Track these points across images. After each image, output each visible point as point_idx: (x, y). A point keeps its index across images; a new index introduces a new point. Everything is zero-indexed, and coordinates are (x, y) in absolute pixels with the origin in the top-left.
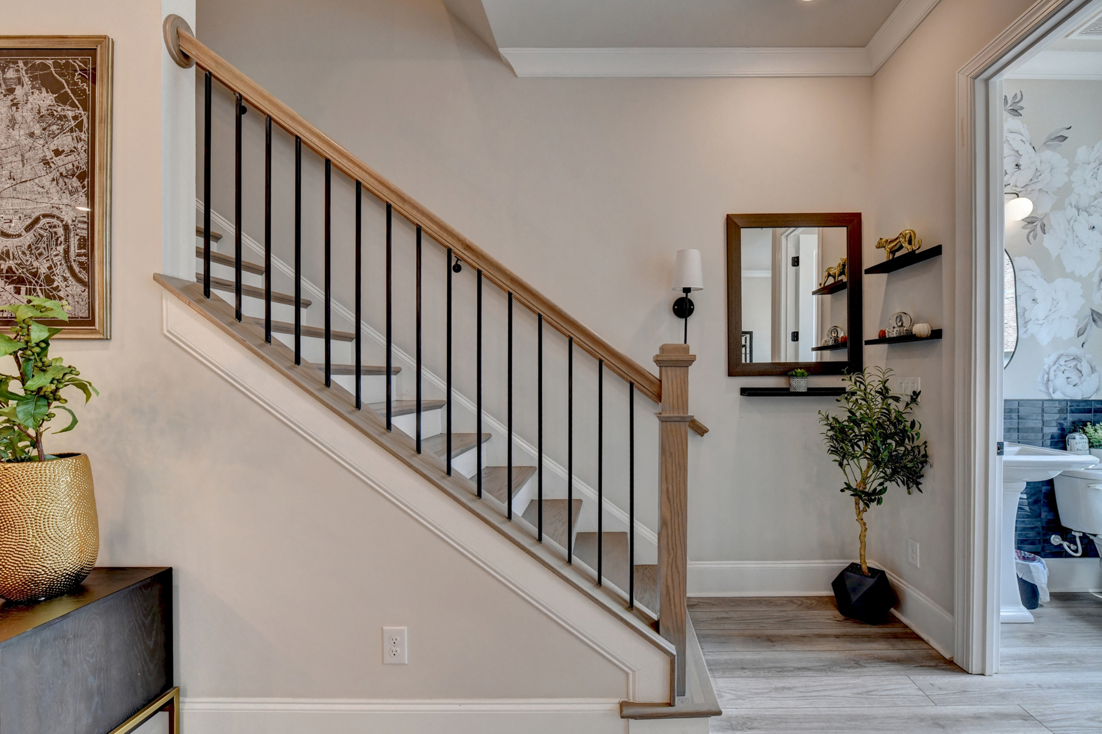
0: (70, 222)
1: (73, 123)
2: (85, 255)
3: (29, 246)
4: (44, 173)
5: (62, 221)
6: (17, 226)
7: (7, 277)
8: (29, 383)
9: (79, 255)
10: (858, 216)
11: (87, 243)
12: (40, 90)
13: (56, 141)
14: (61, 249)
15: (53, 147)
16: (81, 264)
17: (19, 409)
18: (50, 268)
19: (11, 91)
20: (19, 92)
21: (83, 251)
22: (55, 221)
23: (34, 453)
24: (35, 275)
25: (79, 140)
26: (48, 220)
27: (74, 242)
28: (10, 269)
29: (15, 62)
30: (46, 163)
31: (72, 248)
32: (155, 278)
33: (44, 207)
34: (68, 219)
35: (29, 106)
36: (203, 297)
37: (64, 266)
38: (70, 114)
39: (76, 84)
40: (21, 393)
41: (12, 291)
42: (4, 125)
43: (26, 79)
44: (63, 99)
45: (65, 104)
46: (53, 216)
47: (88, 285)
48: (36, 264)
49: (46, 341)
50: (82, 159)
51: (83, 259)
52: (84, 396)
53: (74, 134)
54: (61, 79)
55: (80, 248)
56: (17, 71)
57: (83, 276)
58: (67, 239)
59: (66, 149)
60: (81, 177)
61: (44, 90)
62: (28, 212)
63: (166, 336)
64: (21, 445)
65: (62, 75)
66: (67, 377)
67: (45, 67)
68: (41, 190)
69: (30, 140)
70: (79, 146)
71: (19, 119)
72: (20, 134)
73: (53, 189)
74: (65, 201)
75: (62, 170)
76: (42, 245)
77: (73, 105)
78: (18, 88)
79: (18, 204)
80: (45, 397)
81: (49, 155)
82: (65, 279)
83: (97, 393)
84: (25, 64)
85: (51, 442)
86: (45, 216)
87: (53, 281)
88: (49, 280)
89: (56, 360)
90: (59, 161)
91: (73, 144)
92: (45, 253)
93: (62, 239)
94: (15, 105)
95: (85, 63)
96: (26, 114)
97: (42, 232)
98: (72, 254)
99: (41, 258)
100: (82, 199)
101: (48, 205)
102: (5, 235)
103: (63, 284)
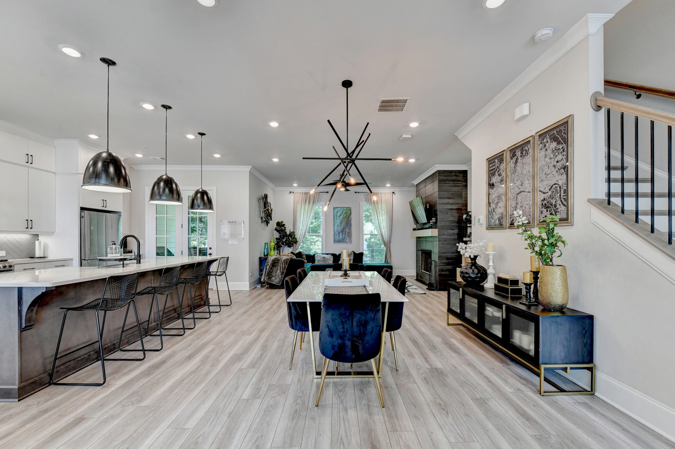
0: (561, 185)
1: (562, 150)
2: (565, 196)
3: (550, 196)
4: (554, 170)
6: (547, 189)
7: (544, 207)
8: (549, 241)
9: (564, 196)
11: (566, 191)
12: (552, 142)
13: (557, 158)
14: (559, 195)
15: (556, 160)
16: (564, 199)
17: (547, 249)
18: (555, 202)
19: (545, 146)
20: (547, 145)
21: (565, 194)
22: (557, 185)
23: (551, 263)
24: (552, 205)
25: (563, 155)
26: (555, 185)
27: (562, 191)
28: (545, 204)
29: (546, 136)
30: (554, 166)
31: (562, 194)
32: (588, 201)
33: (554, 182)
34: (560, 184)
35: (550, 149)
36: (607, 205)
37: (560, 201)
38: (561, 147)
39: (562, 136)
40: (548, 244)
41: (546, 211)
42: (544, 158)
43: (549, 141)
44: (559, 143)
45: (559, 144)
46: (556, 184)
47: (567, 206)
48: (552, 201)
49: (553, 228)
50: (564, 162)
51: (565, 197)
52: (564, 245)
53: (562, 154)
55: (564, 193)
56: (547, 139)
57: (565, 203)
58: (560, 191)
59: (560, 160)
60: (564, 168)
61: (553, 142)
62: (550, 184)
63: (592, 223)
64: (548, 261)
65: (558, 135)
66: (559, 239)
67: (554, 134)
68: (553, 176)
69: (550, 160)
70: (564, 157)
71: (547, 154)
72: (547, 159)
73: (556, 174)
74: (560, 178)
75: (559, 167)
76: (554, 195)
77: (562, 144)
79: (547, 182)
80: (553, 245)
81: (555, 163)
82: (560, 205)
83: (567, 244)
84: (549, 136)
85: (556, 261)
86: (554, 184)
87: (557, 206)
88: (555, 206)
89: (557, 233)
90: (558, 164)
91: (562, 157)
92: (554, 197)
93: (559, 191)
94: (546, 150)
95: (565, 127)
96: (549, 151)
97: (554, 190)
98: (562, 196)
99: (553, 199)
100: (565, 176)
101: (555, 180)
102: (544, 193)
103: (559, 207)
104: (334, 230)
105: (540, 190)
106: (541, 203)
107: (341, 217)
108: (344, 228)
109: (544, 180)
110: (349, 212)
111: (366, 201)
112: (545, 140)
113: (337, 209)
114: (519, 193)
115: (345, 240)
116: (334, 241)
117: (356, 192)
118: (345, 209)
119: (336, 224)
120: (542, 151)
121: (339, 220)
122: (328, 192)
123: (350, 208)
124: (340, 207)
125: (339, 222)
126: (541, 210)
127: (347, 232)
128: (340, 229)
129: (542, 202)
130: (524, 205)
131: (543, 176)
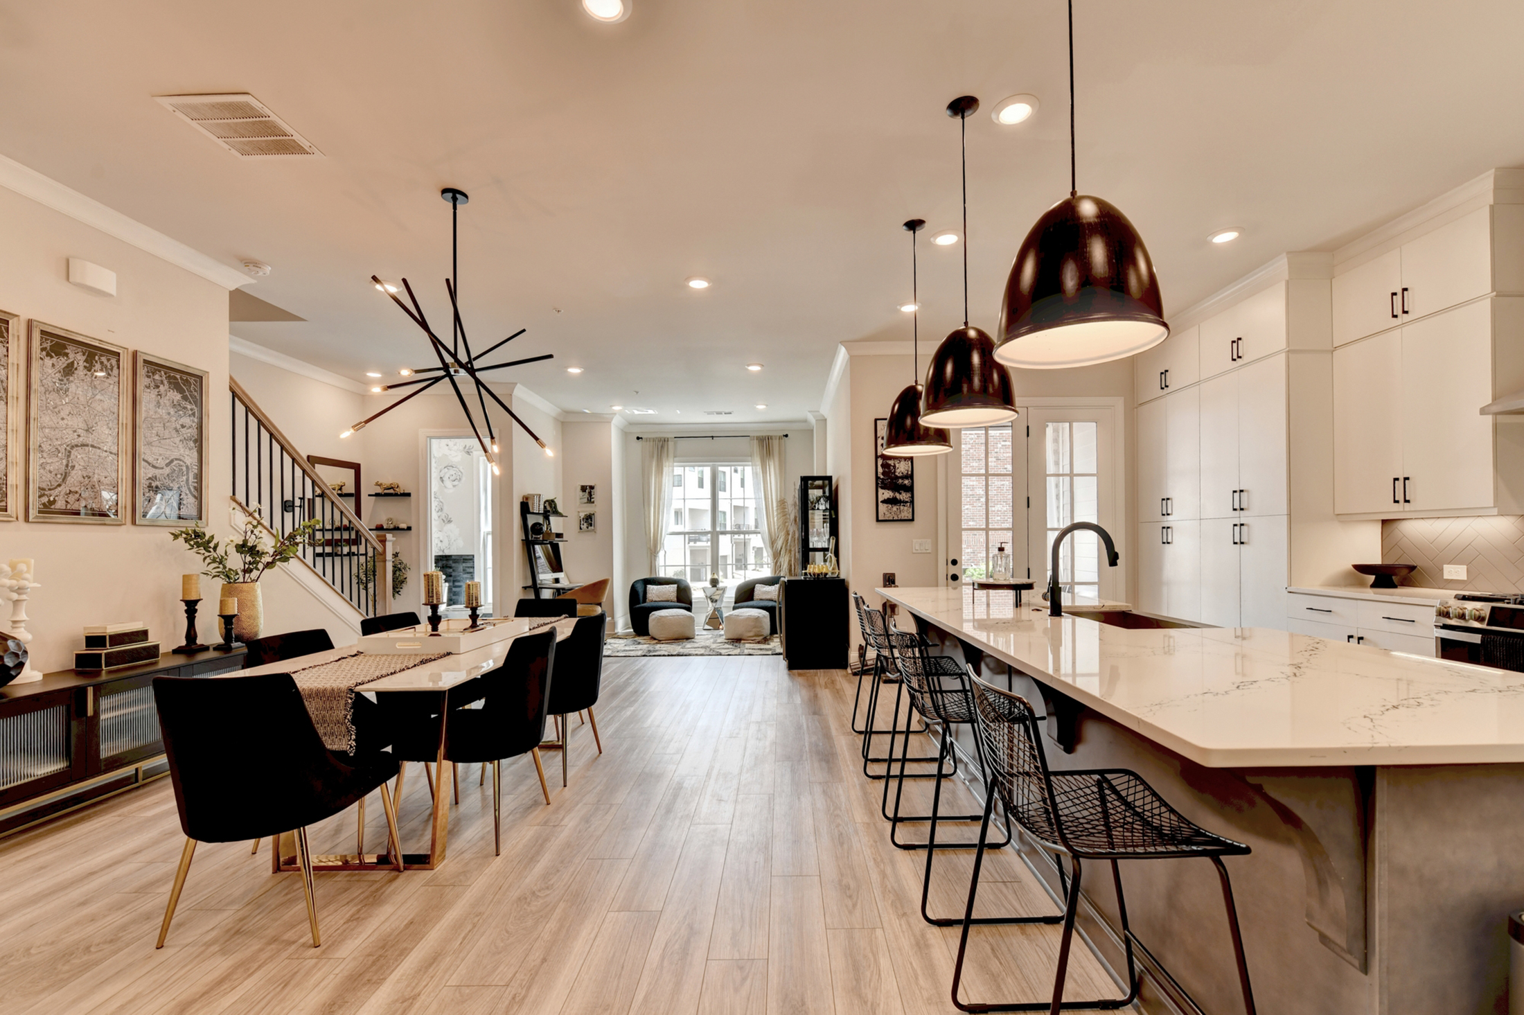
0: (189, 464)
1: (190, 412)
2: (197, 483)
3: (168, 475)
4: (176, 436)
5: (185, 463)
6: (161, 463)
7: (154, 491)
9: (193, 483)
10: (359, 465)
11: (199, 477)
12: (172, 389)
13: (182, 420)
14: (185, 478)
15: (180, 423)
16: (195, 487)
18: (178, 488)
19: (158, 387)
20: (162, 388)
21: (196, 480)
22: (181, 463)
24: (170, 491)
25: (194, 422)
26: (178, 462)
27: (191, 475)
28: (157, 487)
29: (160, 371)
30: (176, 430)
31: (190, 478)
32: (231, 499)
33: (175, 455)
34: (188, 463)
35: (167, 397)
37: (186, 488)
38: (189, 407)
39: (192, 392)
42: (153, 405)
43: (165, 382)
44: (185, 398)
45: (186, 401)
46: (180, 460)
47: (198, 498)
48: (171, 485)
50: (194, 432)
51: (196, 485)
53: (191, 418)
54: (184, 387)
55: (194, 479)
56: (161, 376)
57: (195, 493)
58: (188, 474)
59: (187, 426)
60: (195, 442)
61: (175, 390)
62: (167, 456)
63: (232, 526)
65: (184, 385)
67: (176, 378)
68: (174, 445)
69: (169, 417)
70: (194, 425)
71: (162, 403)
72: (162, 412)
73: (181, 445)
74: (187, 453)
75: (185, 436)
76: (175, 475)
77: (190, 402)
78: (161, 386)
79: (162, 451)
81: (179, 427)
82: (187, 495)
84: (165, 374)
86: (176, 459)
90: (184, 431)
91: (190, 423)
92: (177, 480)
93: (185, 473)
94: (160, 395)
95: (196, 382)
96: (166, 401)
97: (175, 468)
98: (190, 483)
99: (174, 483)
100: (195, 454)
101: (178, 454)
102: (154, 467)
103: (185, 497)
105: (146, 459)
106: (148, 483)
109: (153, 444)
112: (157, 377)
114: (77, 446)
120: (149, 390)
126: (147, 495)
129: (151, 481)
130: (96, 476)
131: (151, 437)
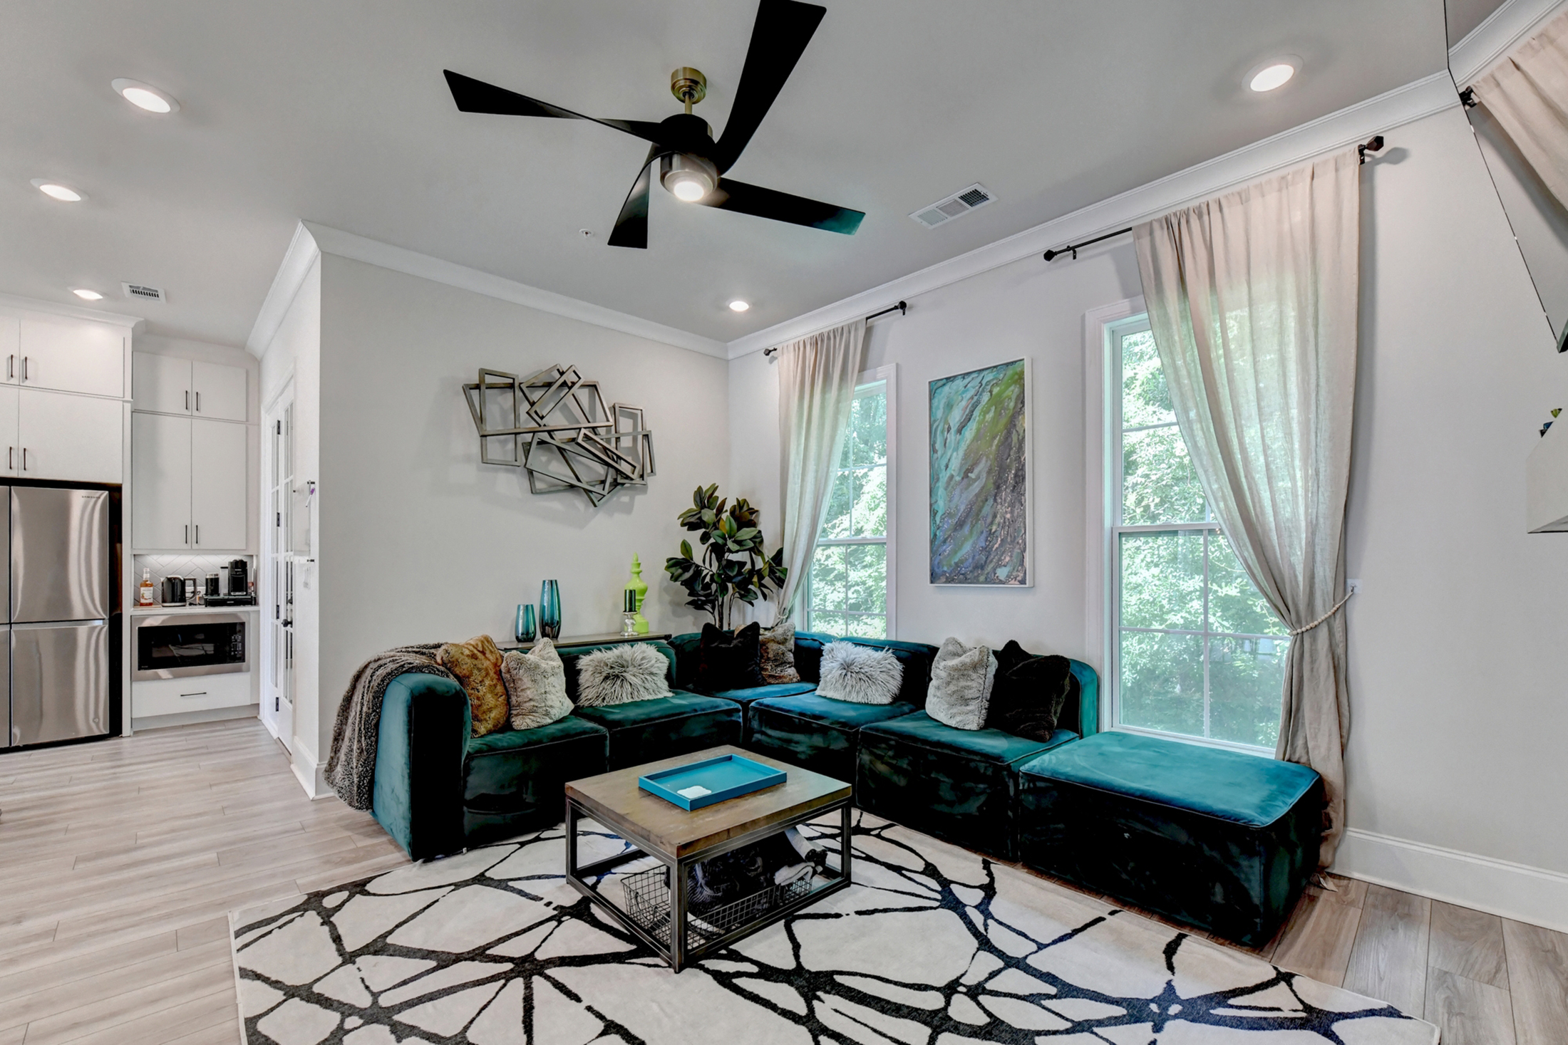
104: (933, 513)
107: (969, 433)
108: (982, 498)
110: (1013, 391)
111: (1128, 294)
113: (946, 389)
115: (989, 568)
116: (934, 578)
117: (1049, 255)
118: (989, 377)
119: (944, 477)
121: (956, 449)
122: (903, 305)
123: (1017, 368)
124: (964, 376)
125: (955, 464)
127: (998, 519)
128: (962, 502)
